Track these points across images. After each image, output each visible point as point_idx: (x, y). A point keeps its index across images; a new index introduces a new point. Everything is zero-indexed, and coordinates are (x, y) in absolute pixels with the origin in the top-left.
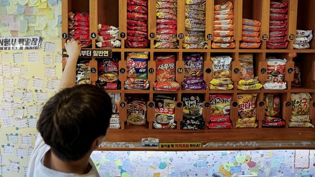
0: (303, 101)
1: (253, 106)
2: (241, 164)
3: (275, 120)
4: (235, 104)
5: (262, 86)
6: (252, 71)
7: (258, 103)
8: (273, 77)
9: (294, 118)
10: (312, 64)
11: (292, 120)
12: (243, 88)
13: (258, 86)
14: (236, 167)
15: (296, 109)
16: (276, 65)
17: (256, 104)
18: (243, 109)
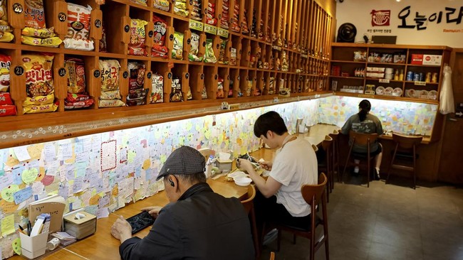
0: (113, 71)
1: (49, 76)
2: (31, 184)
3: (81, 99)
4: (19, 71)
5: (61, 41)
6: (43, 18)
7: (57, 70)
8: (76, 32)
9: (104, 95)
10: (120, 19)
11: (101, 97)
12: (32, 41)
13: (56, 41)
14: (24, 190)
15: (105, 82)
16: (79, 13)
17: (52, 72)
18: (34, 81)
